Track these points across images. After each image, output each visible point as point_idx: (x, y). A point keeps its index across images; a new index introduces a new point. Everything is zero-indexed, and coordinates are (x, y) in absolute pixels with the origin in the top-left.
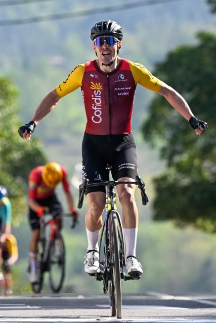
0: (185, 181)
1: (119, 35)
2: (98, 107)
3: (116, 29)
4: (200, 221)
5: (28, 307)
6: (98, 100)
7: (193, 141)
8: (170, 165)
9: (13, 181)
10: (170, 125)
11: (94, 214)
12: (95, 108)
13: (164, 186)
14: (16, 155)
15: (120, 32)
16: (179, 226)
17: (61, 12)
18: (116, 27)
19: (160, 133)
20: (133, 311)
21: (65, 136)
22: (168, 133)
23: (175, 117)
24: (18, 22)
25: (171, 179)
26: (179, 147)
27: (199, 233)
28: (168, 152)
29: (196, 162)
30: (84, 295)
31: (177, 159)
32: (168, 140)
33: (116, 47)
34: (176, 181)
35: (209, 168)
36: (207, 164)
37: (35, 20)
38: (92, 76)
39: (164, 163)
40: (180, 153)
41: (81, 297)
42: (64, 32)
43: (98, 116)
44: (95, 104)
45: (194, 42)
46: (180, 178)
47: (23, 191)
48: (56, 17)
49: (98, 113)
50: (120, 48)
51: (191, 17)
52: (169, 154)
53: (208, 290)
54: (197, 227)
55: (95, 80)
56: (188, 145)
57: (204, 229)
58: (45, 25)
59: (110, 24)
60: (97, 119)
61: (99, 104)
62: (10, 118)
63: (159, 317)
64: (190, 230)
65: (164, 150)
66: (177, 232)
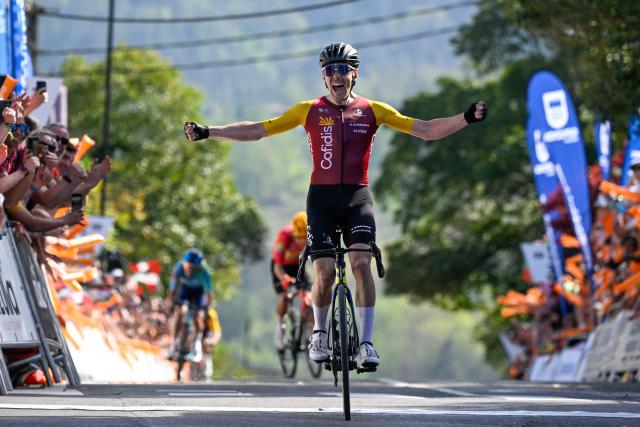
0: (423, 250)
1: (354, 61)
2: (328, 148)
3: (350, 54)
4: (438, 297)
5: (240, 394)
6: (328, 139)
7: (433, 203)
8: (405, 230)
9: (225, 249)
10: (405, 185)
11: (322, 285)
12: (325, 150)
13: (397, 254)
14: (228, 218)
15: (355, 58)
16: (414, 302)
17: (282, 52)
18: (350, 51)
19: (393, 193)
20: (361, 400)
21: (284, 196)
22: (404, 195)
23: (412, 175)
24: (231, 63)
25: (406, 248)
26: (416, 211)
27: (437, 311)
28: (403, 215)
29: (436, 227)
30: (304, 381)
31: (413, 224)
32: (403, 201)
33: (350, 76)
34: (412, 249)
35: (449, 235)
36: (449, 230)
37: (251, 61)
38: (321, 110)
39: (398, 228)
40: (418, 218)
41: (300, 383)
42: (284, 74)
43: (328, 159)
44: (325, 144)
45: (434, 90)
46: (417, 245)
47: (235, 260)
48: (275, 58)
49: (328, 156)
50: (355, 77)
51: (432, 59)
52: (404, 218)
53: (448, 376)
54: (435, 303)
55: (325, 115)
56: (427, 208)
57: (444, 307)
58: (261, 66)
59: (343, 49)
60: (326, 163)
61: (329, 144)
62: (221, 176)
63: (391, 407)
64: (426, 307)
65: (398, 213)
66: (412, 309)
